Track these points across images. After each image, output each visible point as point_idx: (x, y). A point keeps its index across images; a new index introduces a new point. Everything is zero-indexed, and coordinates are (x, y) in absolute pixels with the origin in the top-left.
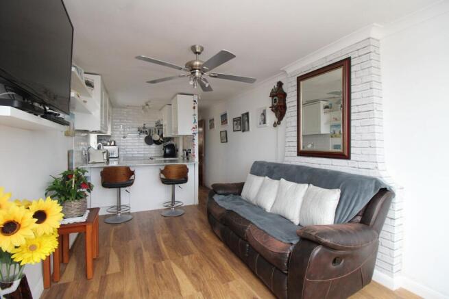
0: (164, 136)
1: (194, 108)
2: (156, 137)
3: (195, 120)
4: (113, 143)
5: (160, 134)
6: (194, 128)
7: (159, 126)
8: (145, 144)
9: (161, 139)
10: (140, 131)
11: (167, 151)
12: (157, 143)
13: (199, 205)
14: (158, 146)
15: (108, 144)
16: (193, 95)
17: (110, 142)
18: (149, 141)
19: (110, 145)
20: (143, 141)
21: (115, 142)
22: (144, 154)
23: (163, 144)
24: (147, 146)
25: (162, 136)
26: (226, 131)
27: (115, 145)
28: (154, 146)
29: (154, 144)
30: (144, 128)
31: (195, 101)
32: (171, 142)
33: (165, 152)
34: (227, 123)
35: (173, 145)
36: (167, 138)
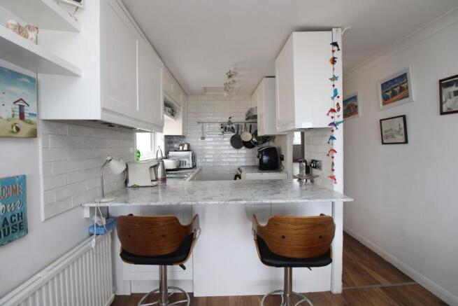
0: (259, 134)
1: (333, 61)
2: (247, 137)
3: (336, 91)
4: (186, 148)
5: (253, 131)
6: (333, 110)
7: (252, 117)
8: (231, 147)
9: (254, 140)
10: (224, 129)
11: (265, 158)
12: (249, 145)
13: (341, 294)
14: (250, 151)
15: (181, 148)
16: (330, 30)
17: (183, 145)
18: (237, 142)
19: (183, 151)
20: (229, 143)
21: (189, 145)
22: (229, 162)
23: (256, 148)
24: (235, 151)
25: (255, 134)
26: (404, 117)
27: (188, 150)
28: (243, 150)
29: (243, 148)
30: (230, 123)
31: (335, 44)
32: (271, 144)
33: (261, 161)
34: (407, 96)
35: (274, 149)
36: (263, 137)
